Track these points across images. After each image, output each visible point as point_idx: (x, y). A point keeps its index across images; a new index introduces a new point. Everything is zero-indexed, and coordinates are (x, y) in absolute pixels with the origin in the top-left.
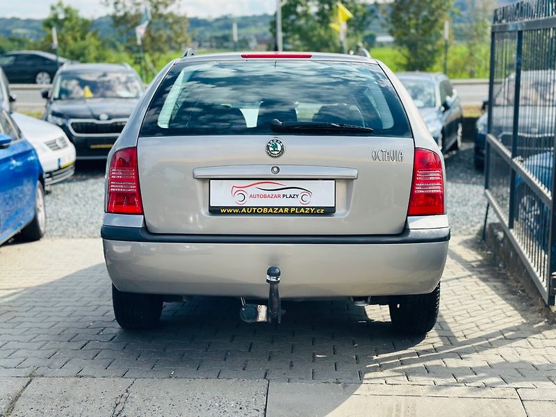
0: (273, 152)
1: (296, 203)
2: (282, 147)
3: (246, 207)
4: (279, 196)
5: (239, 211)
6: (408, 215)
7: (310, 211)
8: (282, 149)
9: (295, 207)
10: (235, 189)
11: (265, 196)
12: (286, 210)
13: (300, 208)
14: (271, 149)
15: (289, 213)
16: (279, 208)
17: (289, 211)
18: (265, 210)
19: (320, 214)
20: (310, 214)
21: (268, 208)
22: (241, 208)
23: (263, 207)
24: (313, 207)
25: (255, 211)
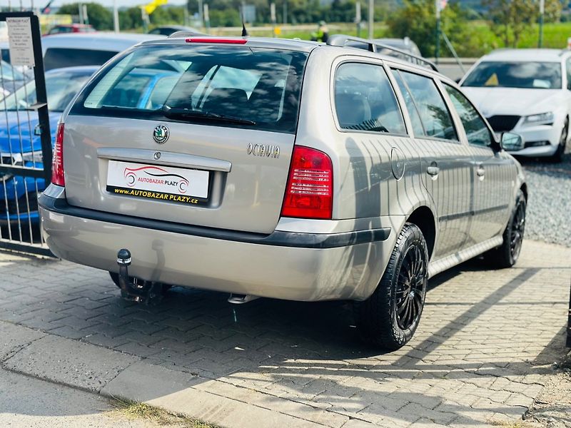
0: (159, 138)
1: (174, 190)
2: (166, 133)
3: (135, 190)
4: (162, 182)
5: (129, 192)
6: (281, 216)
7: (186, 199)
8: (166, 136)
9: (174, 195)
10: (128, 171)
11: (150, 181)
12: (166, 197)
13: (177, 196)
14: (157, 134)
15: (168, 200)
16: (161, 193)
17: (169, 197)
18: (149, 194)
19: (194, 204)
20: (186, 203)
21: (152, 192)
22: (130, 190)
23: (148, 191)
24: (188, 197)
25: (140, 194)
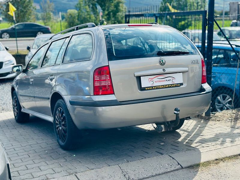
1: (170, 83)
3: (154, 86)
4: (165, 81)
5: (152, 88)
6: (202, 84)
7: (175, 85)
8: (165, 62)
10: (150, 80)
11: (160, 81)
12: (168, 86)
13: (172, 85)
14: (161, 62)
15: (169, 87)
16: (165, 85)
17: (169, 86)
18: (161, 87)
19: (178, 86)
20: (176, 86)
22: (152, 87)
24: (176, 84)
25: (157, 88)
